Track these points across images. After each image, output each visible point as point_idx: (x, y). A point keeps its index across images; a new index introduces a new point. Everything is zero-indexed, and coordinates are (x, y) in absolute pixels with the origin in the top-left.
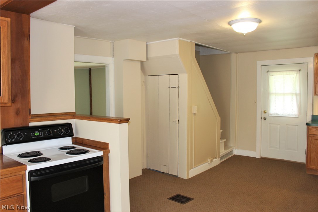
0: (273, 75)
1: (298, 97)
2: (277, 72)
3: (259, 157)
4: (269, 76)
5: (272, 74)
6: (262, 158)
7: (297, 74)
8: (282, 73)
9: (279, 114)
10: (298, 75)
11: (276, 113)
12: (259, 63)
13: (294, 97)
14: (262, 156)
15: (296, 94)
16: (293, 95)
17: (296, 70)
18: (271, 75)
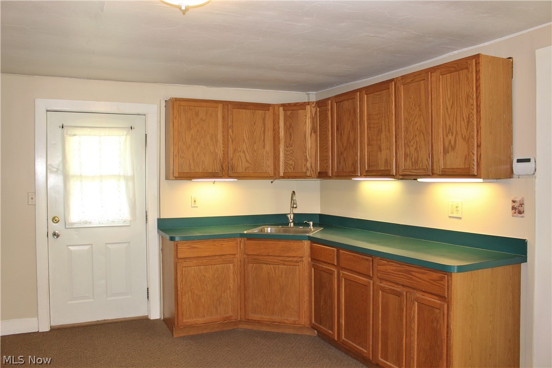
0: (75, 135)
1: (130, 184)
2: (85, 129)
3: (45, 328)
4: (65, 135)
5: (73, 133)
6: (54, 330)
7: (126, 135)
8: (96, 131)
9: (90, 223)
10: (129, 137)
11: (82, 220)
12: (42, 105)
13: (123, 183)
14: (53, 324)
15: (126, 178)
16: (119, 180)
17: (125, 128)
18: (70, 135)
